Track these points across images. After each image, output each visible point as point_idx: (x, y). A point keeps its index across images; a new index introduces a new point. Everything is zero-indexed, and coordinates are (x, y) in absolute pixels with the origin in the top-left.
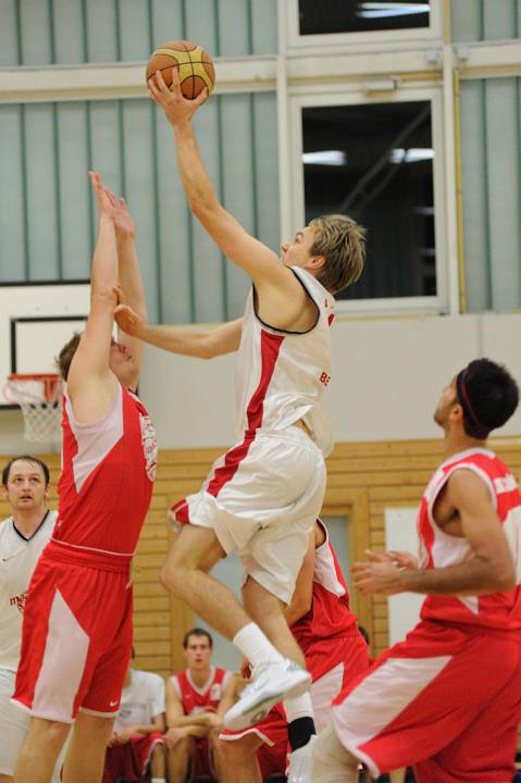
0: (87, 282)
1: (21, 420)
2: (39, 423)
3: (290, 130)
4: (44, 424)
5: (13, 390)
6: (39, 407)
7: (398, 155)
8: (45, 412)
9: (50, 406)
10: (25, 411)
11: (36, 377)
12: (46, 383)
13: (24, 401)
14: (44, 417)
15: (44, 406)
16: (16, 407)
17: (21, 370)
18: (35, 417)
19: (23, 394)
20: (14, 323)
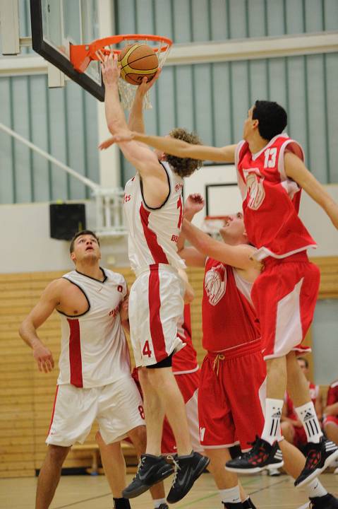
5: (208, 225)
17: (212, 214)
19: (213, 228)
20: (207, 188)
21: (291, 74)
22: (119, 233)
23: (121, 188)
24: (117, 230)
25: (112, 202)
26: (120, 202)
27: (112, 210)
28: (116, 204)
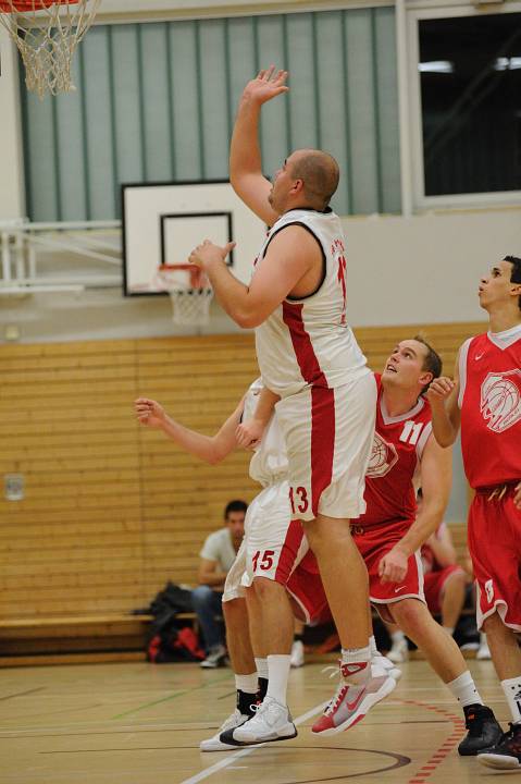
0: (227, 181)
1: (170, 305)
2: (186, 308)
3: (406, 41)
4: (191, 309)
5: (164, 279)
6: (186, 294)
7: (503, 63)
8: (191, 298)
9: (196, 292)
10: (174, 297)
11: (183, 267)
12: (192, 272)
13: (172, 288)
14: (191, 303)
15: (191, 293)
16: (165, 294)
17: (170, 260)
18: (182, 303)
19: (171, 282)
20: (163, 218)
21: (293, 42)
22: (25, 290)
23: (28, 219)
24: (20, 286)
25: (12, 240)
26: (25, 241)
27: (12, 252)
28: (19, 244)
